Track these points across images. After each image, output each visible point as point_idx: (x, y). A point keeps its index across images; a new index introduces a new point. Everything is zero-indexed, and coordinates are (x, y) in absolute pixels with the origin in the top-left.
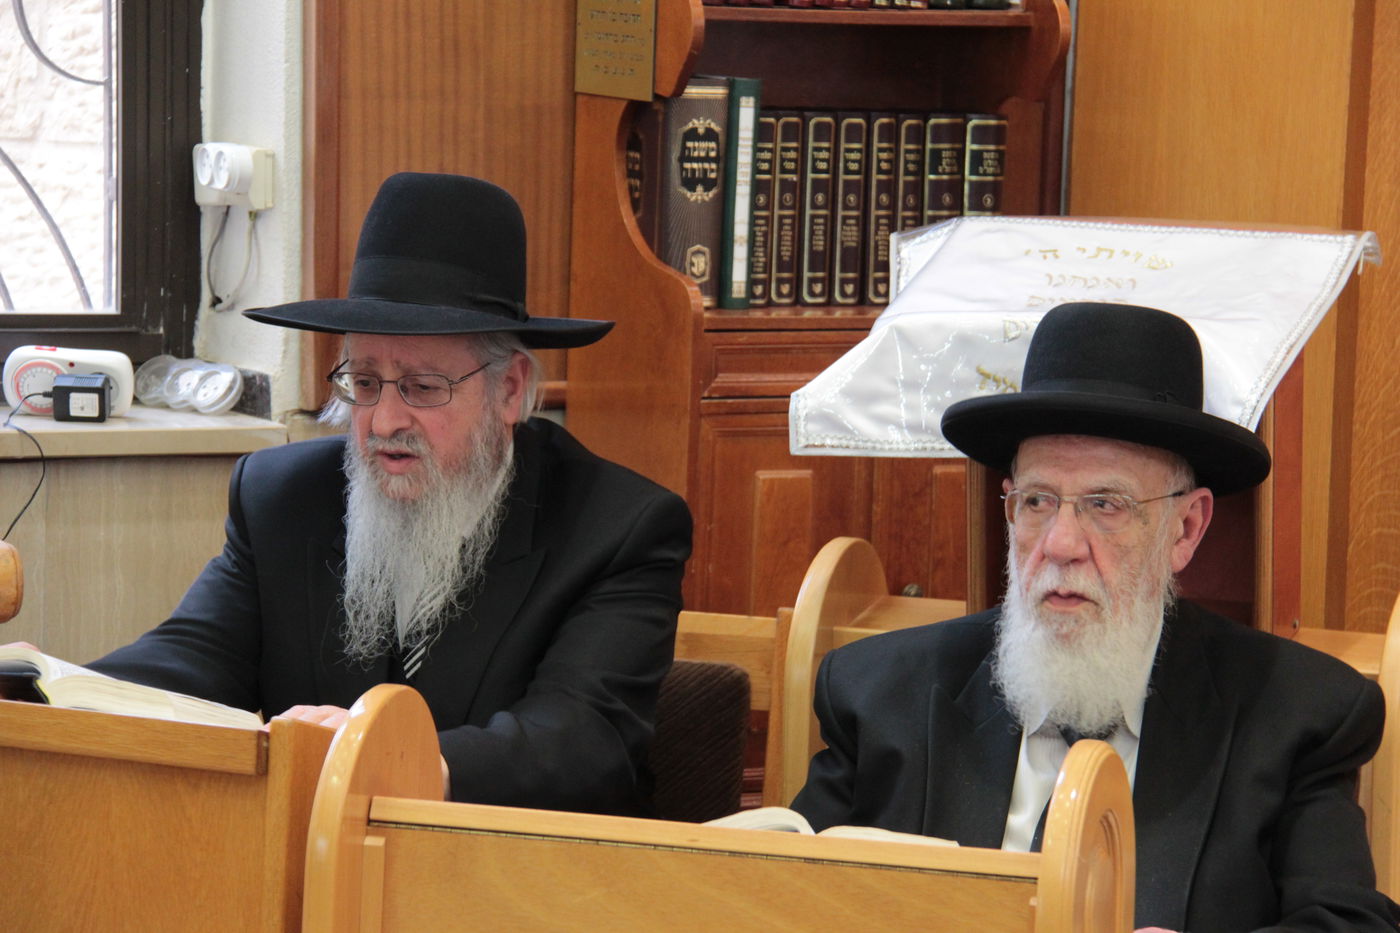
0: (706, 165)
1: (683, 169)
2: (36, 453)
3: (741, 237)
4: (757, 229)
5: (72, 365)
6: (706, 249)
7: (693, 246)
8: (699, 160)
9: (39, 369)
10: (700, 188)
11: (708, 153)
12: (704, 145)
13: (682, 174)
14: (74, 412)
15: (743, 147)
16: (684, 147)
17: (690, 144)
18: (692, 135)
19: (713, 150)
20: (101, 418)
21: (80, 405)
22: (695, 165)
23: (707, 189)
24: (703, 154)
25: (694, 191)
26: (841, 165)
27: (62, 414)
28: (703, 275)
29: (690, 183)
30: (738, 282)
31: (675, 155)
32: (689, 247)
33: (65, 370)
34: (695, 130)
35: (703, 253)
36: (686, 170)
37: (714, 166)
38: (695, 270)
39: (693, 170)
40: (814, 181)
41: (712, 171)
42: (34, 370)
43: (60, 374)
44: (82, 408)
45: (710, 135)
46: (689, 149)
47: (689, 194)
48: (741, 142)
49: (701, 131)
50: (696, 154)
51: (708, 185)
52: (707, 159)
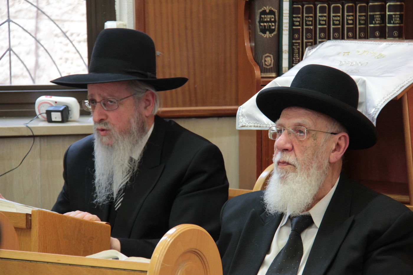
0: (270, 24)
1: (260, 25)
2: (31, 134)
3: (286, 50)
4: (294, 47)
5: (56, 102)
6: (272, 56)
7: (265, 54)
8: (267, 22)
9: (45, 104)
10: (268, 33)
11: (270, 19)
12: (269, 16)
13: (260, 27)
14: (53, 119)
15: (285, 16)
16: (260, 17)
17: (263, 16)
18: (264, 13)
19: (273, 18)
20: (63, 121)
21: (55, 117)
22: (265, 24)
23: (271, 33)
24: (268, 20)
25: (266, 34)
26: (332, 22)
27: (49, 120)
28: (270, 65)
29: (264, 31)
30: (285, 67)
31: (258, 19)
32: (264, 55)
33: (54, 104)
34: (265, 11)
35: (270, 57)
36: (262, 26)
37: (273, 24)
38: (267, 63)
39: (265, 26)
40: (320, 28)
41: (273, 26)
42: (43, 105)
43: (52, 106)
44: (56, 118)
45: (271, 12)
46: (263, 18)
47: (263, 35)
48: (284, 15)
49: (267, 11)
50: (266, 20)
51: (271, 31)
52: (271, 21)
